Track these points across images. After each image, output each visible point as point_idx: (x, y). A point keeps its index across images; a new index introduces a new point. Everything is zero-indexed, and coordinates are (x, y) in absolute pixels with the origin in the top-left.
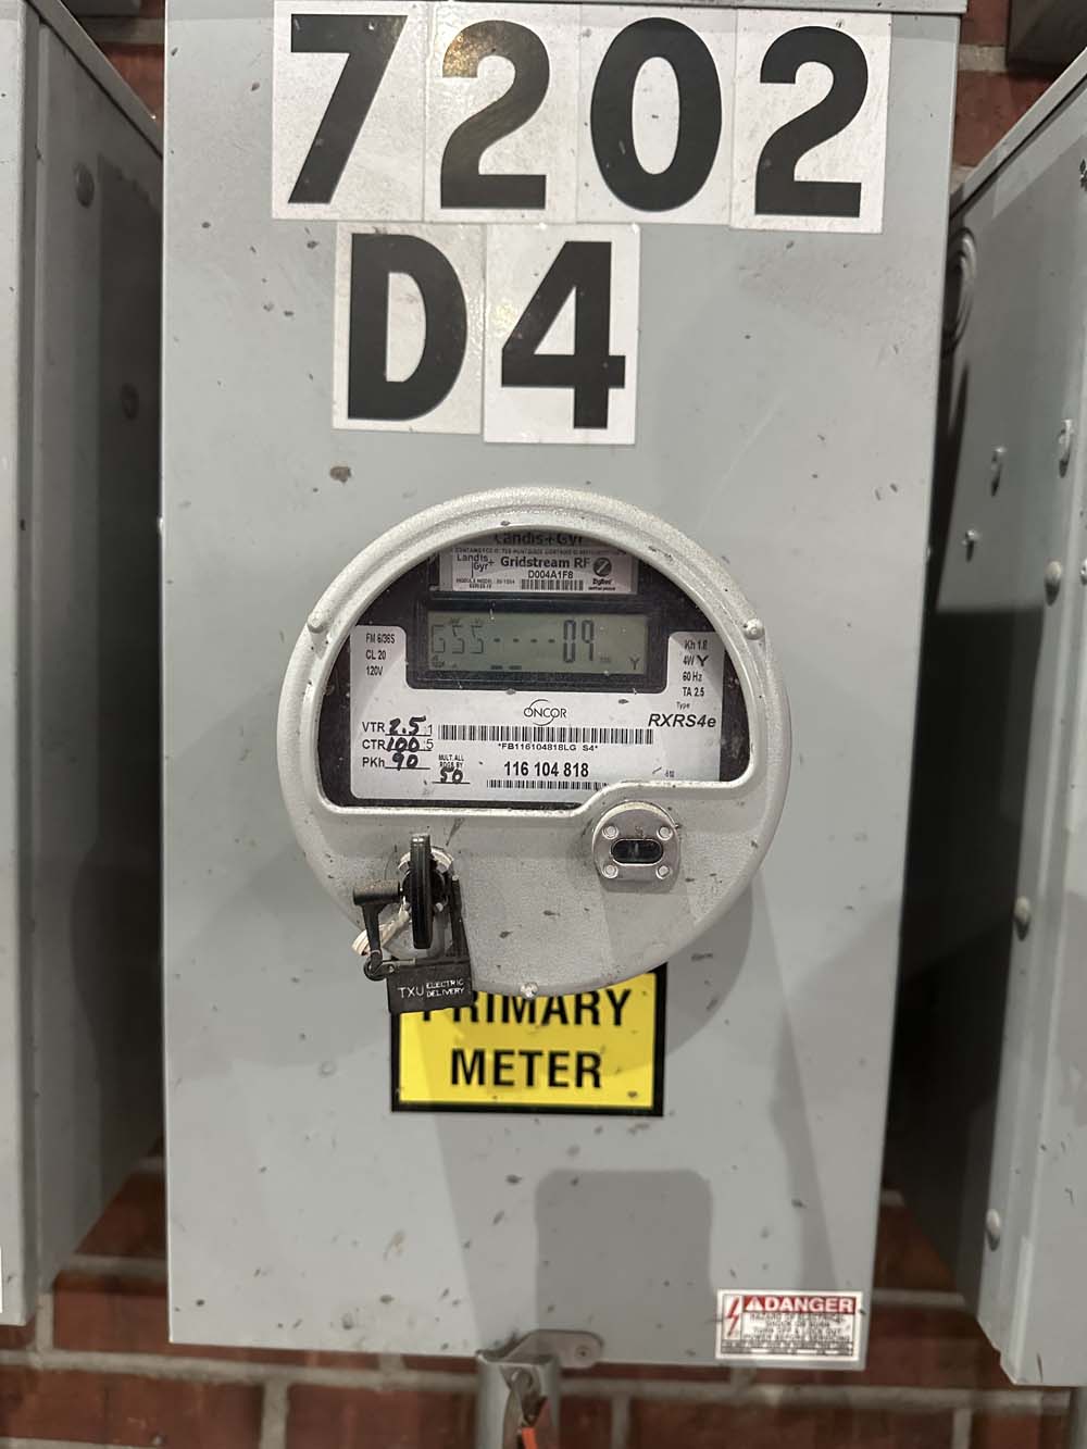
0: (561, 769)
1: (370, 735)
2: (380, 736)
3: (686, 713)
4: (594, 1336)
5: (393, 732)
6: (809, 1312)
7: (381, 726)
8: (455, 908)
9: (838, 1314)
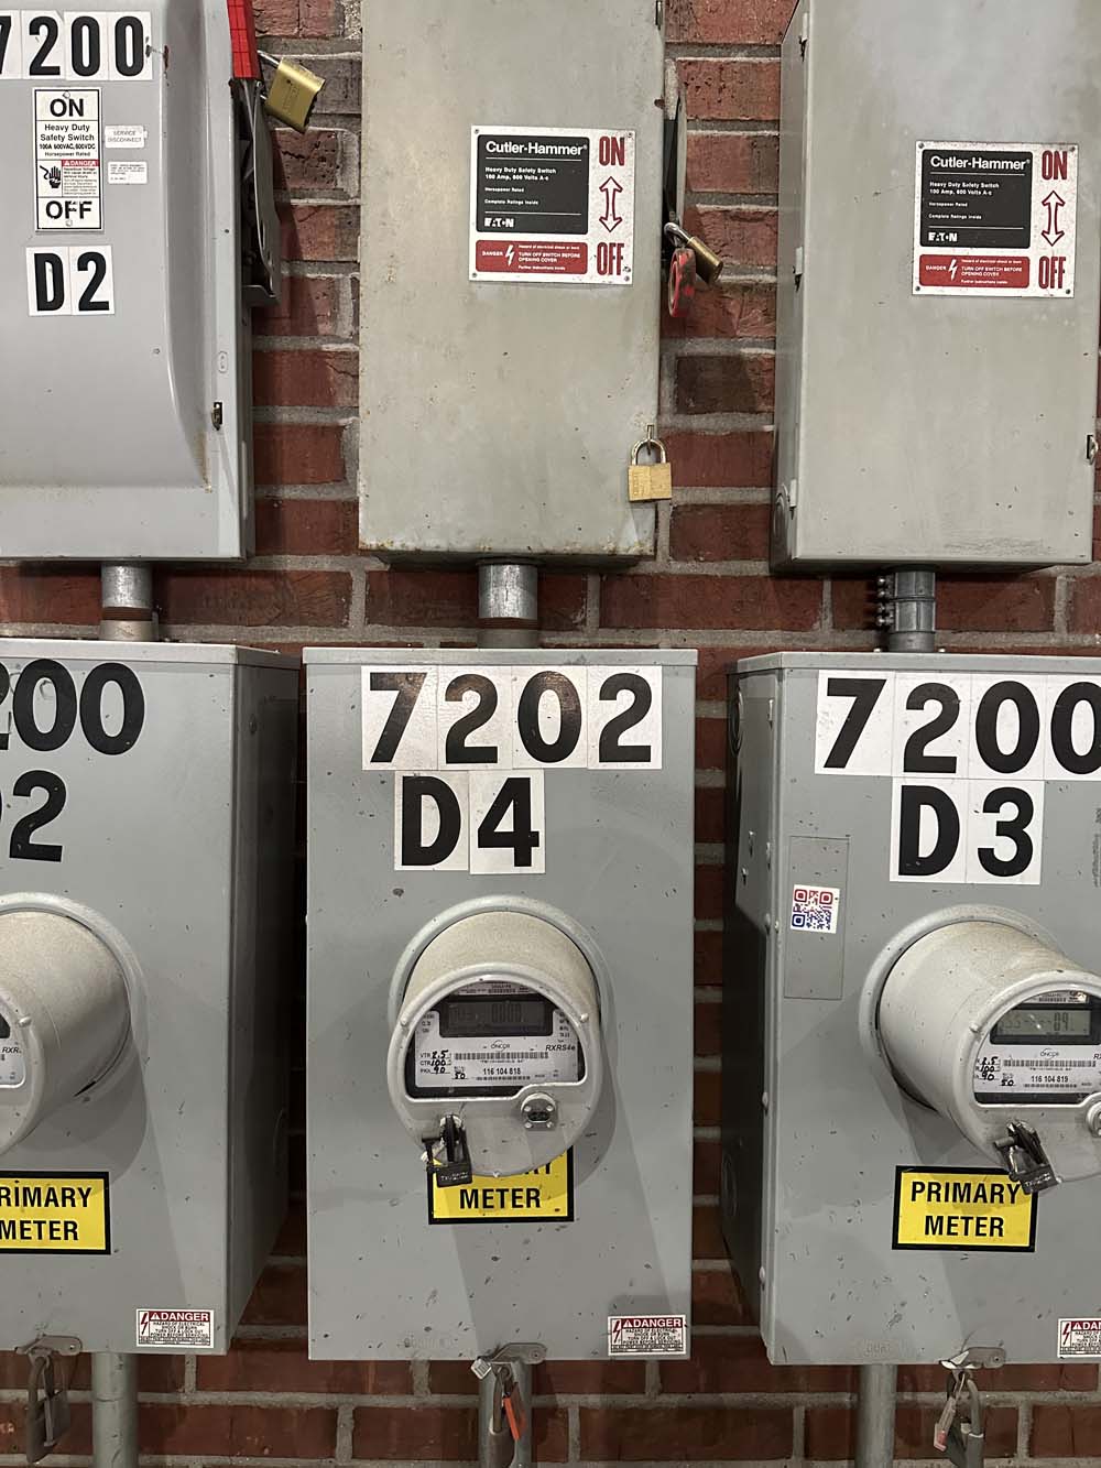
0: (508, 1071)
1: (424, 1059)
2: (428, 1059)
3: (562, 1044)
4: (543, 1346)
5: (434, 1057)
6: (658, 1327)
7: (429, 1055)
8: (464, 1142)
9: (674, 1327)
